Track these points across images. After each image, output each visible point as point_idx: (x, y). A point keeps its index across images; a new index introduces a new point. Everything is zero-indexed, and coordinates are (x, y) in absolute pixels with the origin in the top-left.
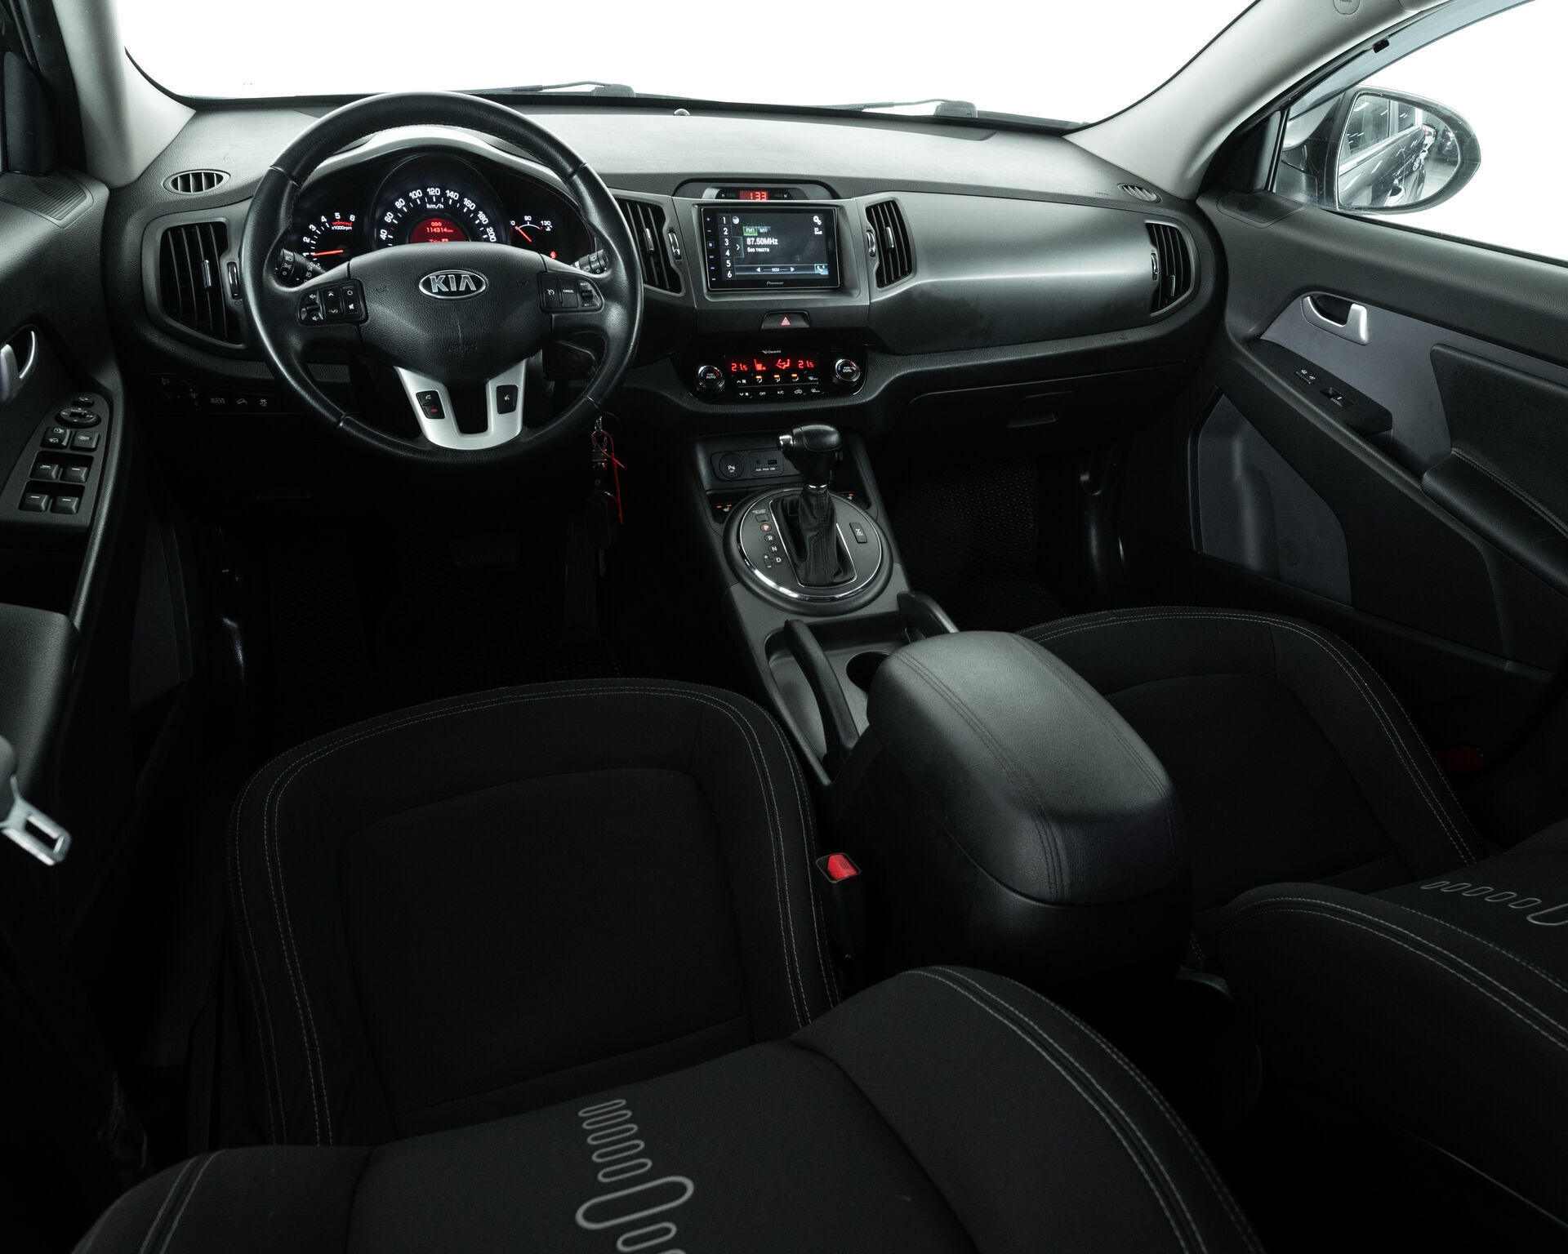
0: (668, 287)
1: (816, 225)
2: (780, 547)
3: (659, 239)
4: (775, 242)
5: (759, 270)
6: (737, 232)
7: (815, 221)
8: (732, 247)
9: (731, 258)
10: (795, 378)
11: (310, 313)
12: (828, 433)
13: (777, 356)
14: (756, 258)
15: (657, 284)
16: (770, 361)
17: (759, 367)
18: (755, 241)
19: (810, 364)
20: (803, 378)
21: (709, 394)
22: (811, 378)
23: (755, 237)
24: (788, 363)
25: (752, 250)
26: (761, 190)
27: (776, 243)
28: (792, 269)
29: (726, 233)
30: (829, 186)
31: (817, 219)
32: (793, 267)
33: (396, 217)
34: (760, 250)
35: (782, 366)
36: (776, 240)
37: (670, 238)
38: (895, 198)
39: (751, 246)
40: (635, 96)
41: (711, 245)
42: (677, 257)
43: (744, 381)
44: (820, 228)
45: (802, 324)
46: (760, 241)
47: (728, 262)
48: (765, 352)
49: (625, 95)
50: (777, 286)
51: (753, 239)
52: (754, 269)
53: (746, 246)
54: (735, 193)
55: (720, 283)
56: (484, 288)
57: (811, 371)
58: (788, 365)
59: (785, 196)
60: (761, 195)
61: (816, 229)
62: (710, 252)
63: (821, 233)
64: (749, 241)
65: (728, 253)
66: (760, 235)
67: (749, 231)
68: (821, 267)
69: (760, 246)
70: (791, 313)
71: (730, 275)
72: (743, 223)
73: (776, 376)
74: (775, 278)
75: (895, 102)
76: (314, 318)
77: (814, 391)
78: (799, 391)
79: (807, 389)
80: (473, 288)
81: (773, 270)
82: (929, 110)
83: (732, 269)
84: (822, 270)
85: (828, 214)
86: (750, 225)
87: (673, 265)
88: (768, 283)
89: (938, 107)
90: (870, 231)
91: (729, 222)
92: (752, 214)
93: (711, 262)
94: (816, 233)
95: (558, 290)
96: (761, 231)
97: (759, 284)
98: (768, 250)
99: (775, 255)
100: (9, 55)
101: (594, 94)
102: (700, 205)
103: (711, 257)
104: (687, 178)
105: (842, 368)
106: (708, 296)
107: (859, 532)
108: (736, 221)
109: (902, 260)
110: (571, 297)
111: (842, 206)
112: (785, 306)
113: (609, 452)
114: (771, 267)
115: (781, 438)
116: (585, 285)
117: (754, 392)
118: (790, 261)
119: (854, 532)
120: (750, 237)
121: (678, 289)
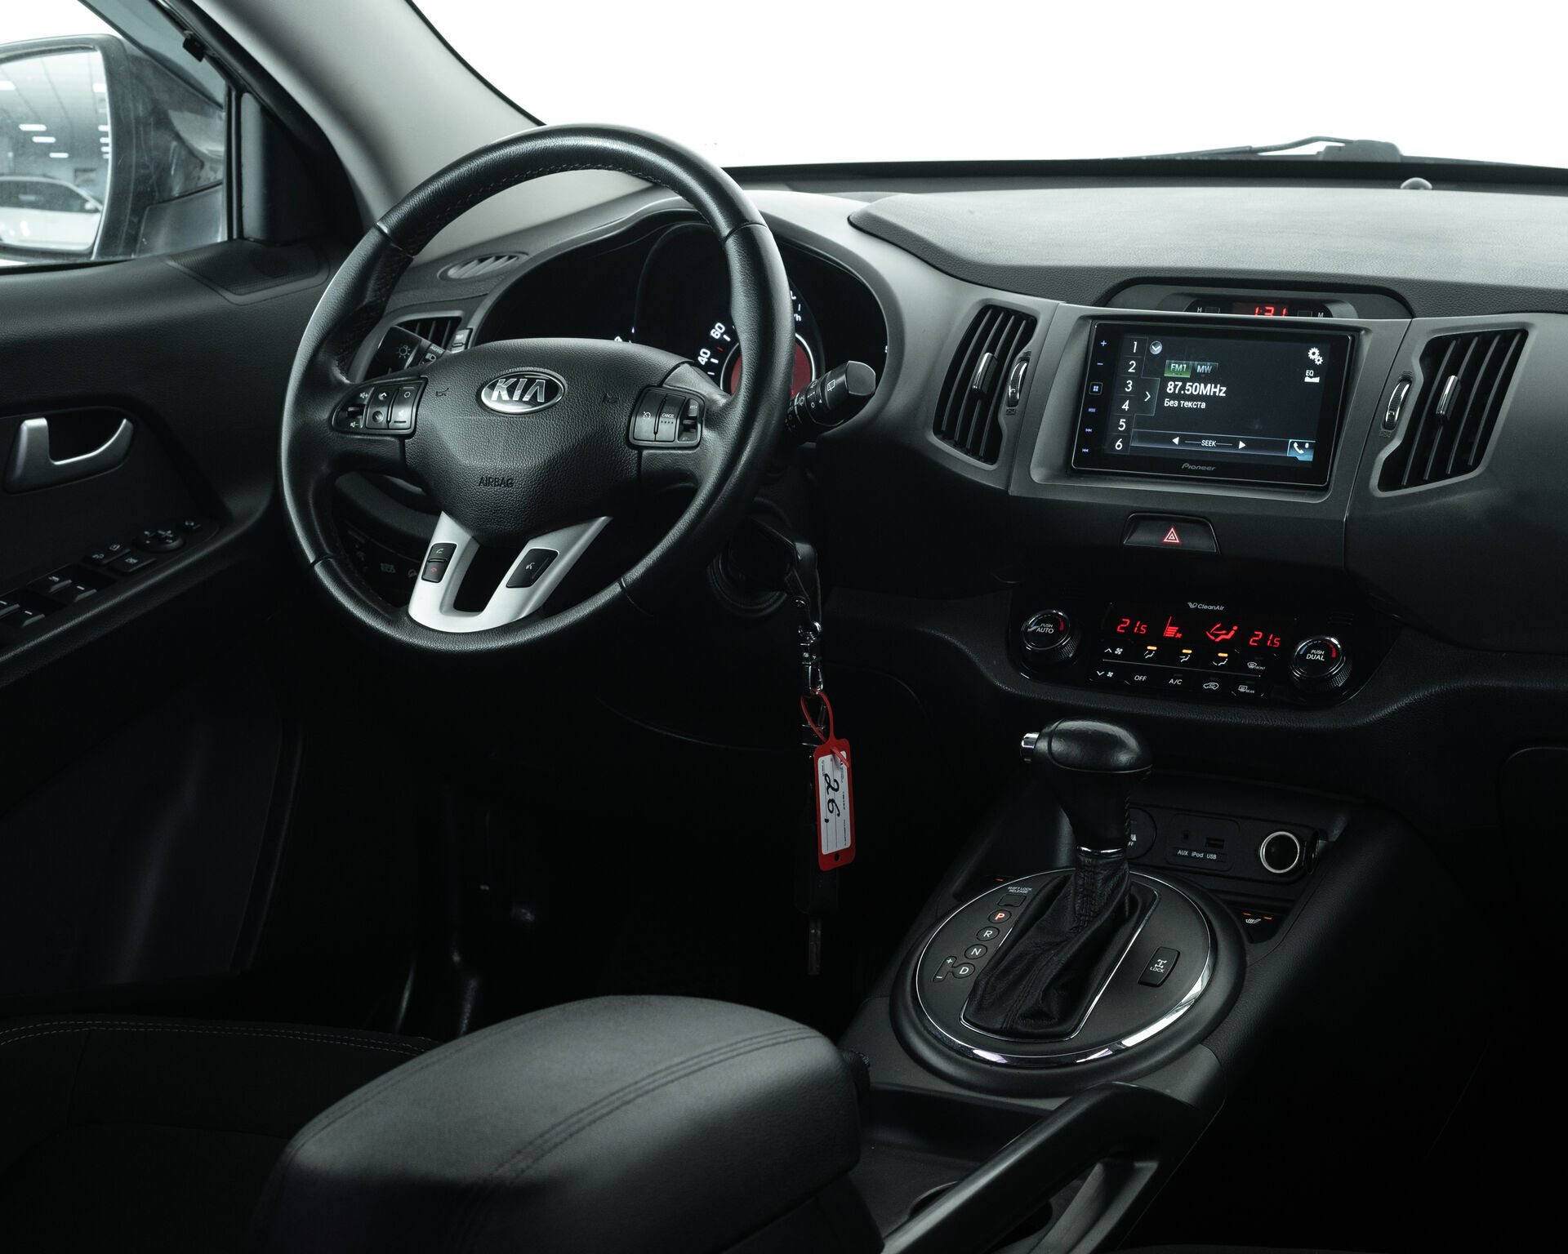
0: (981, 453)
1: (1311, 364)
2: (988, 951)
3: (998, 372)
4: (1220, 391)
5: (1176, 441)
6: (1154, 369)
7: (1311, 356)
8: (1137, 396)
9: (1128, 415)
10: (1223, 660)
11: (351, 416)
12: (1118, 743)
14: (1183, 420)
15: (968, 446)
16: (1194, 627)
17: (1171, 631)
18: (1183, 388)
19: (1274, 641)
20: (1238, 662)
21: (1046, 666)
22: (1252, 665)
23: (1184, 381)
24: (1232, 633)
25: (1174, 403)
26: (1277, 301)
27: (1222, 394)
28: (1242, 445)
29: (1131, 370)
30: (1402, 298)
31: (1315, 355)
32: (1243, 440)
34: (1188, 404)
35: (1217, 636)
36: (1224, 389)
37: (1019, 369)
38: (1524, 324)
39: (1173, 397)
40: (1398, 160)
41: (1096, 389)
42: (1013, 403)
43: (1119, 651)
44: (1318, 370)
45: (1203, 543)
46: (1190, 389)
47: (1122, 422)
48: (1191, 606)
49: (1389, 159)
50: (1198, 471)
51: (1180, 384)
52: (1167, 439)
53: (1163, 394)
54: (1226, 305)
55: (1089, 453)
56: (558, 399)
57: (1259, 652)
58: (1228, 637)
61: (1309, 373)
62: (1092, 400)
63: (1317, 380)
64: (1170, 388)
65: (1126, 406)
66: (1196, 378)
67: (1177, 367)
68: (1301, 446)
69: (1192, 398)
70: (1185, 521)
71: (1119, 445)
72: (1168, 354)
73: (1185, 651)
74: (1204, 458)
76: (353, 425)
77: (1242, 689)
78: (1213, 685)
79: (1229, 681)
80: (541, 399)
81: (1205, 443)
83: (1126, 437)
84: (1301, 452)
85: (1340, 346)
86: (1179, 359)
87: (1002, 419)
88: (1186, 465)
90: (1407, 379)
91: (1144, 349)
92: (1190, 338)
93: (1088, 420)
94: (1307, 380)
95: (658, 414)
96: (1199, 369)
97: (1168, 466)
98: (1204, 405)
99: (1214, 417)
100: (247, 97)
101: (1321, 158)
102: (1094, 317)
103: (1092, 410)
104: (1134, 275)
105: (1308, 651)
106: (1037, 475)
107: (1160, 966)
108: (1157, 350)
109: (1466, 446)
110: (669, 426)
111: (1368, 331)
112: (1172, 506)
113: (826, 733)
114: (1201, 438)
115: (1028, 735)
116: (694, 409)
117: (1123, 672)
118: (1242, 429)
119: (1153, 962)
120: (1174, 379)
121: (991, 458)
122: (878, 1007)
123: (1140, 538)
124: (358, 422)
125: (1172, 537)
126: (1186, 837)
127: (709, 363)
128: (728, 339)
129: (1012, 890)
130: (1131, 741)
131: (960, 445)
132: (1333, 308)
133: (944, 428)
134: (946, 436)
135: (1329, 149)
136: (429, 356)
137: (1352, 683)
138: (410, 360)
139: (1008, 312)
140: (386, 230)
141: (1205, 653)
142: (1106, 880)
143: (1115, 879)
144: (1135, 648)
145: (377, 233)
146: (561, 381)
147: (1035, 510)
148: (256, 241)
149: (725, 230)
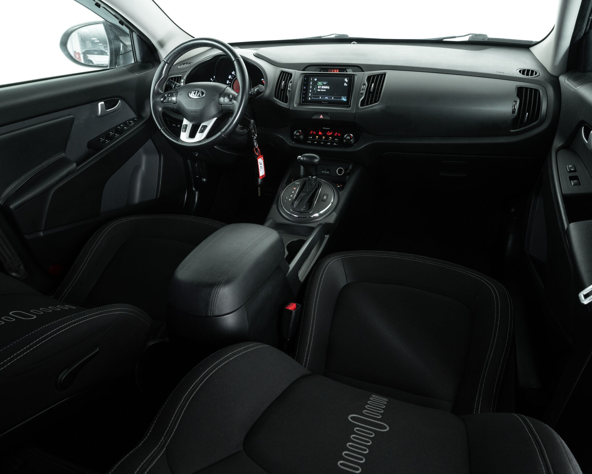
0: (284, 101)
1: (345, 82)
2: (293, 196)
3: (286, 85)
4: (328, 88)
5: (320, 97)
6: (315, 84)
8: (312, 89)
9: (311, 93)
10: (330, 138)
11: (164, 99)
12: (315, 158)
13: (327, 130)
14: (321, 93)
15: (281, 100)
16: (324, 132)
17: (320, 133)
18: (321, 87)
19: (339, 135)
20: (333, 139)
21: (298, 141)
22: (336, 140)
23: (321, 86)
25: (319, 90)
26: (336, 69)
27: (329, 88)
28: (333, 98)
29: (311, 84)
30: (359, 68)
31: (346, 80)
32: (333, 97)
33: (232, 77)
34: (322, 90)
35: (329, 134)
37: (290, 84)
38: (386, 73)
39: (319, 89)
41: (305, 88)
42: (289, 91)
43: (311, 137)
44: (347, 83)
45: (328, 118)
46: (323, 87)
47: (310, 94)
48: (324, 128)
49: (347, 38)
50: (325, 104)
51: (320, 86)
52: (319, 97)
53: (317, 88)
54: (327, 70)
55: (304, 101)
56: (204, 95)
57: (337, 137)
58: (331, 134)
59: (345, 71)
60: (337, 71)
61: (345, 83)
62: (304, 90)
63: (347, 85)
64: (319, 87)
65: (310, 91)
66: (324, 85)
67: (320, 83)
68: (344, 98)
70: (324, 113)
71: (310, 99)
72: (318, 80)
73: (323, 137)
74: (326, 101)
76: (164, 101)
77: (335, 144)
78: (329, 144)
79: (332, 143)
80: (201, 95)
81: (326, 98)
83: (311, 97)
84: (344, 99)
85: (351, 78)
86: (320, 81)
87: (288, 94)
88: (322, 102)
89: (470, 37)
90: (364, 84)
91: (313, 80)
92: (320, 77)
93: (303, 94)
94: (345, 85)
95: (224, 97)
96: (324, 83)
97: (319, 103)
98: (325, 90)
99: (327, 92)
100: (133, 33)
101: (334, 38)
102: (303, 74)
103: (304, 92)
104: (309, 64)
105: (347, 137)
106: (295, 105)
107: (325, 197)
108: (316, 80)
109: (376, 97)
110: (226, 100)
111: (356, 75)
112: (322, 111)
113: (259, 154)
114: (325, 97)
115: (299, 156)
116: (231, 96)
117: (313, 142)
118: (333, 95)
119: (323, 197)
120: (319, 85)
121: (286, 102)
122: (274, 206)
123: (315, 117)
125: (321, 117)
126: (323, 169)
127: (229, 83)
129: (296, 183)
130: (318, 157)
131: (280, 100)
132: (348, 70)
133: (276, 96)
134: (277, 98)
135: (336, 36)
136: (177, 86)
137: (355, 142)
138: (173, 86)
139: (286, 73)
140: (166, 61)
141: (327, 137)
142: (314, 182)
143: (316, 182)
144: (314, 137)
145: (164, 62)
146: (204, 91)
147: (295, 112)
148: (140, 62)
149: (234, 59)
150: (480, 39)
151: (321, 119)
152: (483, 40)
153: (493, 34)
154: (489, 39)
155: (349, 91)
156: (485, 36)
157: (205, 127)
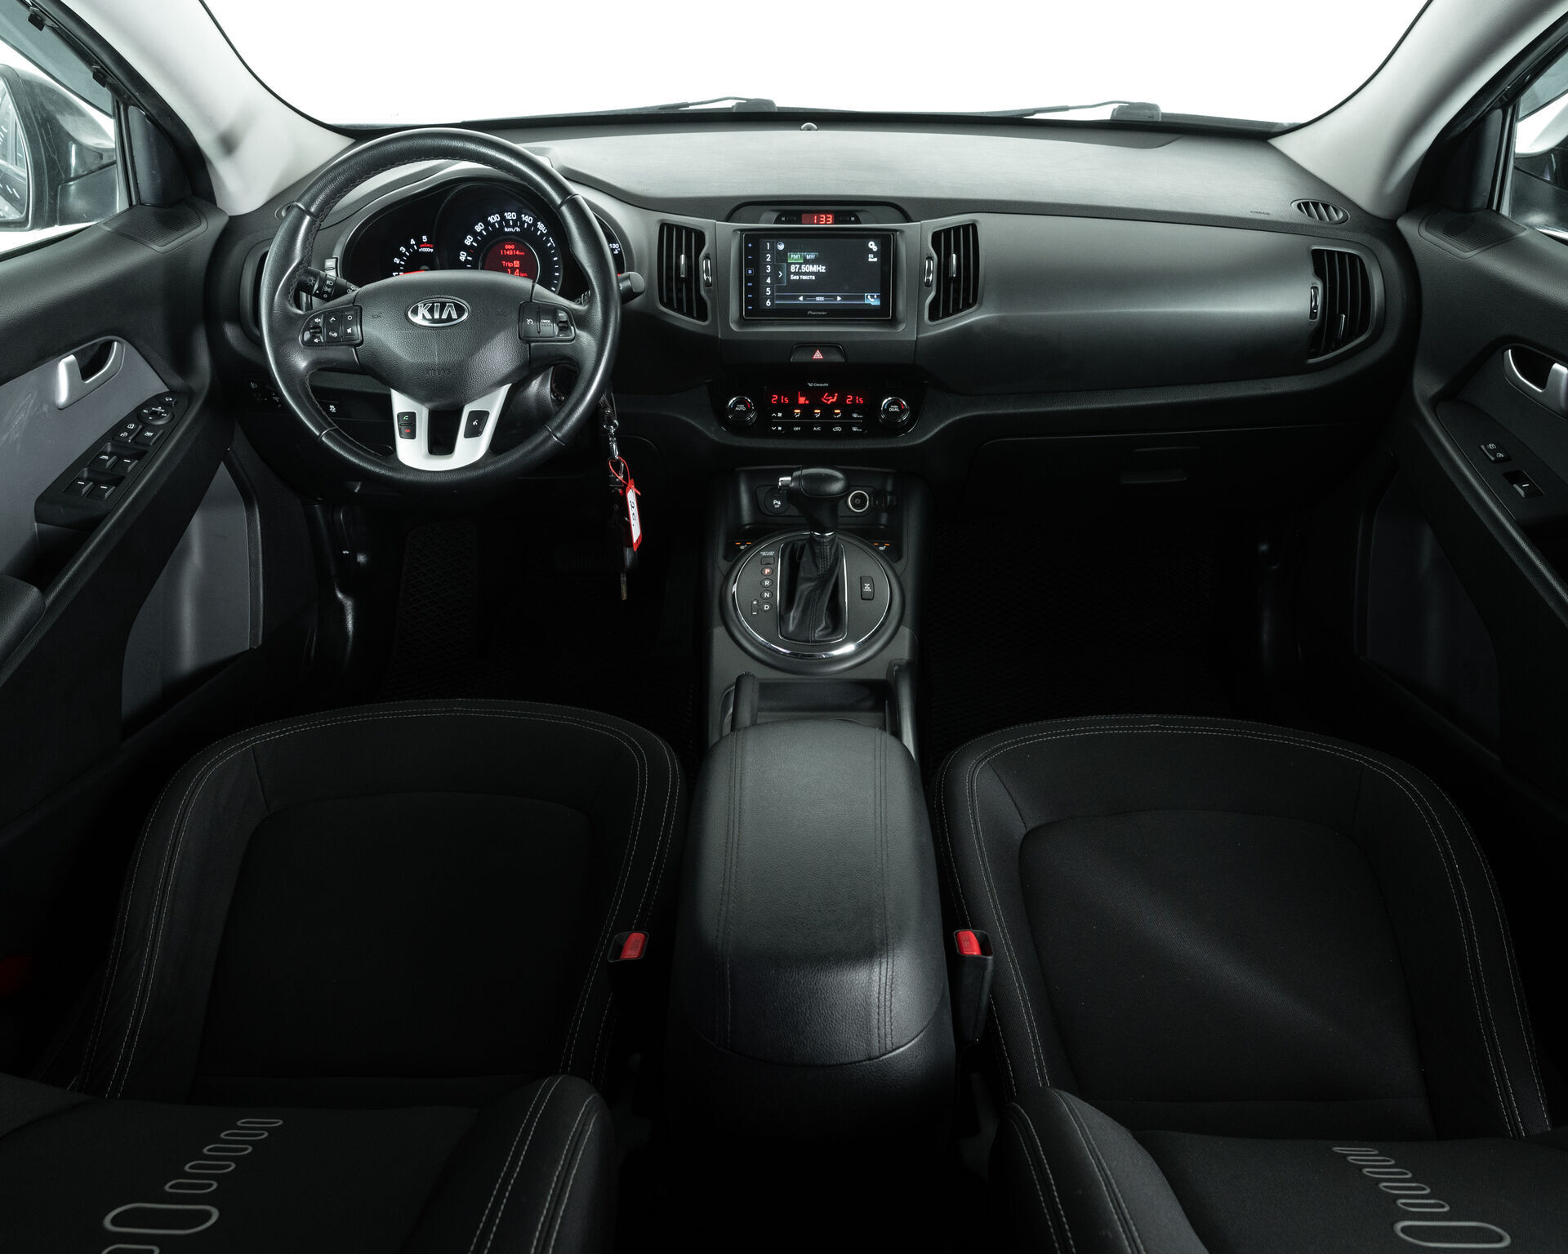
0: (695, 315)
1: (871, 251)
2: (773, 595)
3: (693, 268)
4: (822, 269)
5: (801, 298)
6: (781, 259)
7: (871, 247)
8: (774, 274)
9: (771, 286)
10: (838, 414)
11: (313, 336)
13: (824, 390)
14: (802, 286)
15: (685, 311)
16: (815, 397)
17: (802, 400)
18: (800, 268)
19: (860, 400)
20: (846, 414)
21: (738, 426)
22: (855, 416)
23: (800, 264)
24: (835, 398)
25: (796, 278)
26: (826, 212)
28: (839, 298)
29: (768, 260)
30: (902, 208)
31: (872, 245)
32: (840, 296)
33: (475, 240)
34: (804, 277)
35: (828, 400)
36: (824, 268)
37: (705, 264)
38: (975, 221)
39: (795, 273)
40: (776, 111)
41: (750, 272)
42: (707, 284)
43: (780, 415)
44: (875, 254)
45: (837, 358)
46: (805, 268)
47: (768, 290)
48: (810, 385)
49: (765, 109)
50: (819, 316)
51: (798, 266)
52: (796, 298)
53: (789, 273)
54: (796, 217)
55: (754, 311)
56: (465, 317)
57: (855, 407)
58: (835, 399)
59: (853, 219)
60: (827, 218)
61: (871, 256)
62: (749, 278)
63: (875, 260)
64: (793, 269)
65: (769, 281)
66: (807, 262)
67: (794, 257)
68: (872, 297)
69: (806, 274)
70: (824, 346)
71: (768, 303)
72: (788, 249)
73: (816, 411)
74: (818, 307)
75: (1070, 105)
76: (316, 340)
77: (855, 429)
78: (838, 429)
79: (847, 427)
80: (454, 316)
81: (818, 299)
82: (1105, 114)
83: (772, 298)
84: (873, 300)
85: (887, 240)
86: (795, 252)
87: (703, 293)
88: (810, 313)
89: (1114, 110)
90: (930, 258)
91: (774, 247)
92: (800, 239)
93: (749, 290)
94: (870, 260)
95: (538, 320)
96: (808, 257)
97: (800, 314)
98: (814, 278)
99: (819, 284)
100: (131, 109)
101: (734, 111)
102: (742, 230)
103: (750, 284)
104: (743, 201)
105: (889, 406)
106: (734, 327)
107: (867, 588)
108: (781, 247)
109: (966, 290)
110: (548, 327)
111: (902, 232)
112: (818, 339)
113: (625, 478)
114: (815, 296)
115: (781, 479)
116: (562, 315)
117: (788, 427)
118: (838, 289)
119: (862, 587)
120: (795, 264)
121: (702, 316)
123: (798, 357)
124: (319, 338)
125: (818, 355)
127: (466, 259)
128: (476, 245)
129: (764, 554)
130: (839, 475)
131: (679, 310)
132: (861, 216)
133: (665, 300)
134: (669, 305)
135: (738, 104)
136: (328, 282)
137: (911, 421)
138: (316, 286)
139: (680, 228)
140: (302, 207)
141: (828, 410)
142: (831, 549)
143: (835, 546)
144: (788, 413)
145: (296, 209)
146: (464, 304)
147: (734, 346)
148: (153, 206)
149: (558, 201)
150: (1142, 116)
151: (818, 362)
152: (1151, 120)
153: (1172, 104)
154: (1164, 115)
155: (886, 277)
156: (1154, 107)
157: (481, 417)
